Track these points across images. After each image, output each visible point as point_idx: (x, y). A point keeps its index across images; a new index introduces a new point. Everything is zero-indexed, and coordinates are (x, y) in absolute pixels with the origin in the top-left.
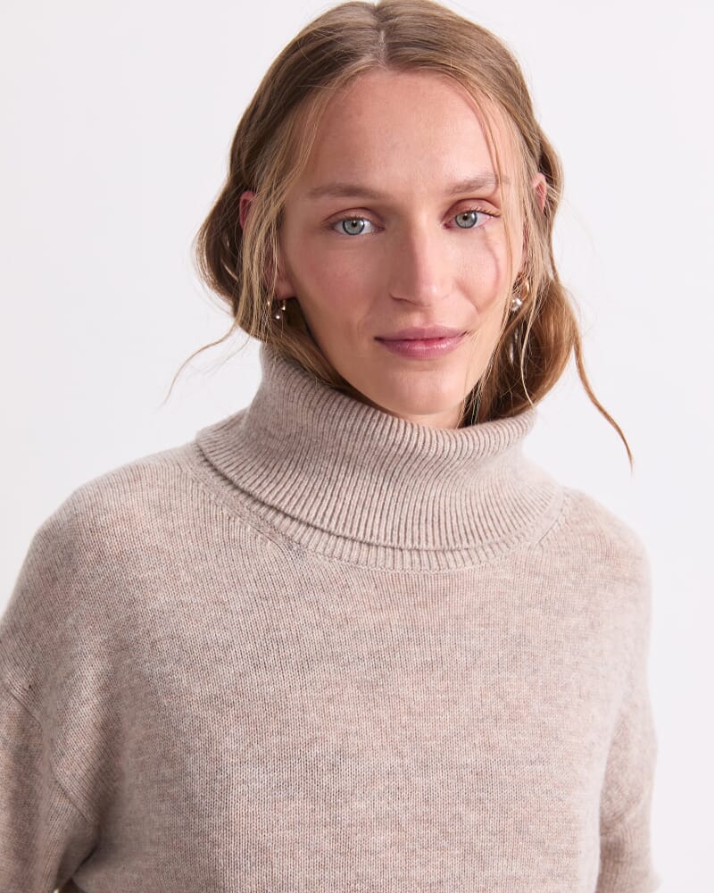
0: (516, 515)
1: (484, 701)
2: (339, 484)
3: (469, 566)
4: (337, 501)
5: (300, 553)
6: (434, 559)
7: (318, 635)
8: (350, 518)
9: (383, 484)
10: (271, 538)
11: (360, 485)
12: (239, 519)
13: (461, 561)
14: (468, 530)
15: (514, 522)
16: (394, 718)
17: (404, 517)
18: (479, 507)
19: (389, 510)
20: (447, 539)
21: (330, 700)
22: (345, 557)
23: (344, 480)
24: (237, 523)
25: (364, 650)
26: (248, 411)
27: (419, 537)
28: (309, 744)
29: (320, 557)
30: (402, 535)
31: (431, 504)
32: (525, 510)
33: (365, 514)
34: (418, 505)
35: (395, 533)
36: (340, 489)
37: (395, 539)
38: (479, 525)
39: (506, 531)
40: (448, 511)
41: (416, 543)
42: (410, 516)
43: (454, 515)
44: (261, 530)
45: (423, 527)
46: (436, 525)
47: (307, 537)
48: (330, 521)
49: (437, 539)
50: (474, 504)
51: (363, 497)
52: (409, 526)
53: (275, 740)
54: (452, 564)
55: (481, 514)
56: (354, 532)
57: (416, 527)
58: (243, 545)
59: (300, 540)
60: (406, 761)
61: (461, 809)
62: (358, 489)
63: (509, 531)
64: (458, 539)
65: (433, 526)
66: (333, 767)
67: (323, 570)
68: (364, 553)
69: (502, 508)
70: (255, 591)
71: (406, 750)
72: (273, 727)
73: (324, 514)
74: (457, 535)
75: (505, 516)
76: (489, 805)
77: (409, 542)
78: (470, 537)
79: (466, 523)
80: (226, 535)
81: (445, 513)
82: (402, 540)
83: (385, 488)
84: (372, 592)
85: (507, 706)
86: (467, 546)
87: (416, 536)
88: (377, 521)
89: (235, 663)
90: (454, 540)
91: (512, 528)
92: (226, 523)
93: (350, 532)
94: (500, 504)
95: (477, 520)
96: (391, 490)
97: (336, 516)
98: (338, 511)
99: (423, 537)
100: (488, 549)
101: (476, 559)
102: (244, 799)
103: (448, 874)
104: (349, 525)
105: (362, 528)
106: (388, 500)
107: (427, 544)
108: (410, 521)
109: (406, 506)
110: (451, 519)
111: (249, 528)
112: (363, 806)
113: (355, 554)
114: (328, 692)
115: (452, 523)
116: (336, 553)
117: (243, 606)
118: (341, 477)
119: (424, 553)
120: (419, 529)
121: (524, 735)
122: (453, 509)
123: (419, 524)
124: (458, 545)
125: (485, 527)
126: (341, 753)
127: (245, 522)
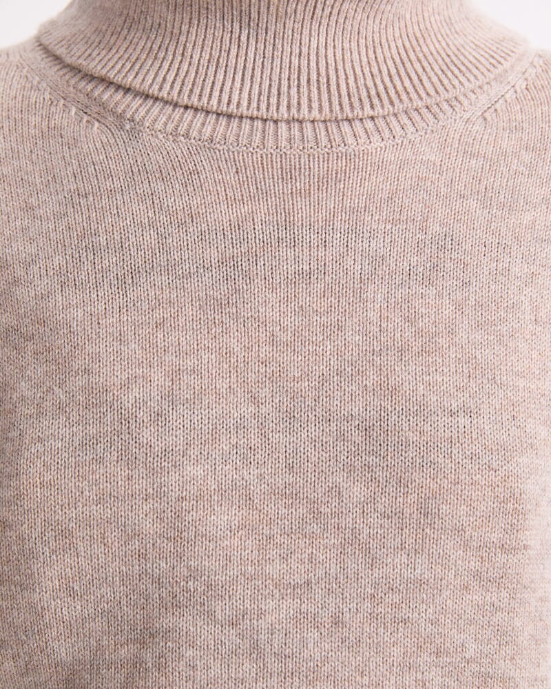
0: (449, 74)
1: (384, 325)
2: (183, 38)
3: (376, 141)
4: (181, 62)
5: (135, 134)
6: (323, 133)
7: (150, 238)
8: (199, 81)
9: (240, 33)
10: (100, 118)
11: (210, 37)
12: (62, 101)
13: (364, 136)
14: (373, 92)
15: (446, 82)
16: (250, 349)
17: (275, 78)
18: (390, 63)
19: (253, 69)
20: (340, 104)
22: (194, 134)
23: (188, 32)
25: (213, 255)
27: (299, 104)
28: (126, 386)
29: (161, 136)
30: (274, 101)
31: (313, 58)
32: (463, 68)
33: (220, 77)
34: (295, 61)
35: (264, 98)
36: (185, 45)
37: (263, 106)
38: (389, 84)
39: (432, 92)
40: (340, 67)
41: (294, 111)
42: (285, 76)
43: (350, 72)
44: (88, 111)
45: (304, 90)
46: (324, 88)
47: (142, 111)
48: (172, 87)
49: (326, 105)
50: (380, 58)
51: (216, 54)
52: (284, 89)
54: (350, 140)
55: (393, 71)
56: (205, 100)
57: (294, 91)
59: (133, 116)
60: (264, 410)
61: (340, 478)
62: (209, 42)
63: (437, 92)
64: (357, 104)
65: (319, 88)
67: (165, 153)
68: (221, 129)
69: (426, 64)
71: (265, 393)
73: (164, 79)
74: (355, 100)
75: (432, 74)
76: (381, 475)
77: (283, 109)
78: (376, 101)
79: (370, 83)
81: (337, 71)
82: (273, 108)
83: (244, 39)
84: (231, 178)
85: (419, 333)
86: (371, 113)
87: (294, 102)
88: (238, 84)
89: (37, 282)
90: (351, 105)
91: (440, 89)
93: (200, 99)
94: (423, 59)
95: (387, 80)
96: (253, 41)
97: (179, 81)
98: (182, 74)
99: (304, 101)
100: (404, 119)
101: (387, 134)
102: (39, 464)
103: (320, 572)
104: (197, 91)
105: (216, 94)
106: (251, 55)
107: (310, 111)
108: (285, 83)
109: (277, 62)
110: (347, 78)
111: (74, 110)
112: (199, 471)
113: (208, 130)
114: (158, 314)
115: (347, 84)
116: (182, 130)
118: (185, 28)
119: (309, 125)
120: (299, 92)
122: (348, 65)
123: (299, 86)
124: (358, 111)
125: (400, 88)
126: (170, 397)
127: (69, 105)
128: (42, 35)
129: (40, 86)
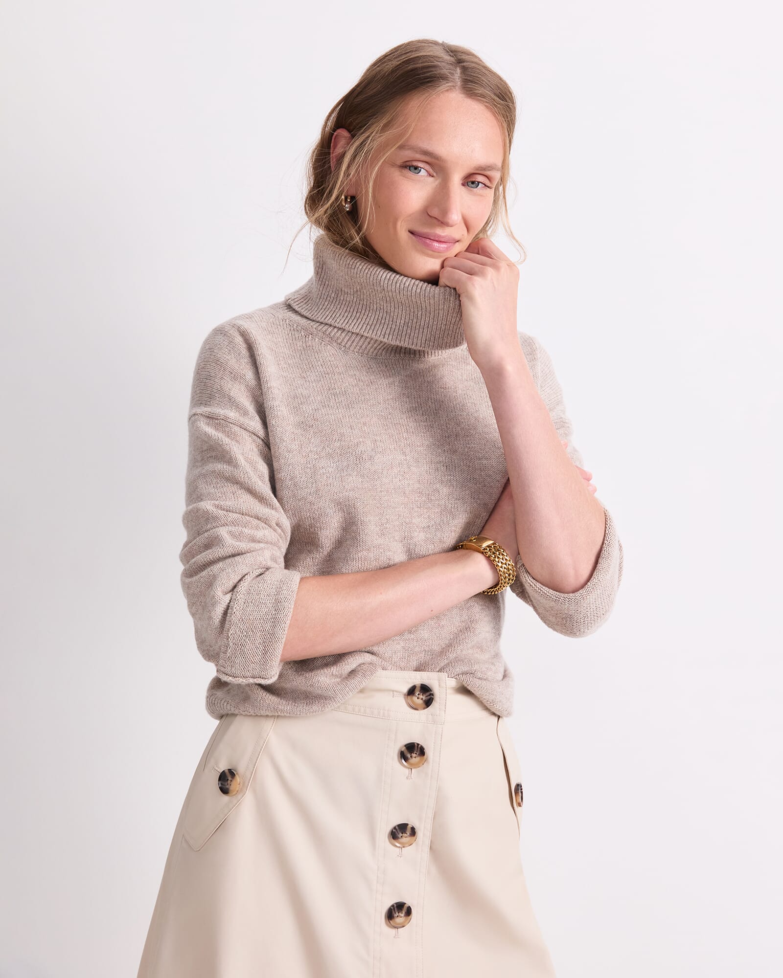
5: (346, 352)
10: (330, 343)
12: (311, 336)
21: (365, 424)
24: (310, 338)
26: (314, 279)
44: (324, 340)
53: (337, 444)
58: (314, 348)
66: (371, 458)
67: (358, 360)
70: (322, 370)
72: (336, 437)
80: (304, 345)
92: (304, 339)
111: (317, 340)
114: (363, 420)
117: (315, 378)
121: (474, 444)
127: (314, 337)
128: (287, 301)
129: (298, 329)
